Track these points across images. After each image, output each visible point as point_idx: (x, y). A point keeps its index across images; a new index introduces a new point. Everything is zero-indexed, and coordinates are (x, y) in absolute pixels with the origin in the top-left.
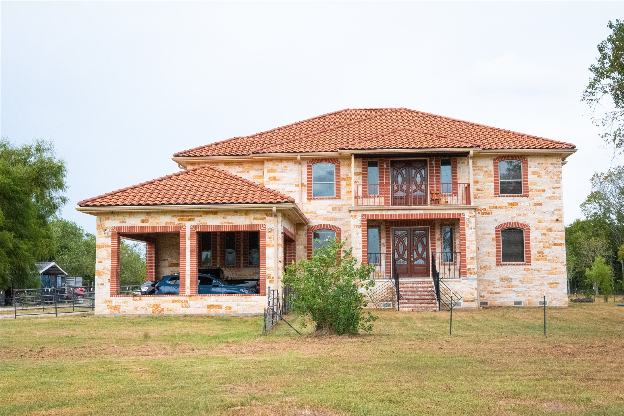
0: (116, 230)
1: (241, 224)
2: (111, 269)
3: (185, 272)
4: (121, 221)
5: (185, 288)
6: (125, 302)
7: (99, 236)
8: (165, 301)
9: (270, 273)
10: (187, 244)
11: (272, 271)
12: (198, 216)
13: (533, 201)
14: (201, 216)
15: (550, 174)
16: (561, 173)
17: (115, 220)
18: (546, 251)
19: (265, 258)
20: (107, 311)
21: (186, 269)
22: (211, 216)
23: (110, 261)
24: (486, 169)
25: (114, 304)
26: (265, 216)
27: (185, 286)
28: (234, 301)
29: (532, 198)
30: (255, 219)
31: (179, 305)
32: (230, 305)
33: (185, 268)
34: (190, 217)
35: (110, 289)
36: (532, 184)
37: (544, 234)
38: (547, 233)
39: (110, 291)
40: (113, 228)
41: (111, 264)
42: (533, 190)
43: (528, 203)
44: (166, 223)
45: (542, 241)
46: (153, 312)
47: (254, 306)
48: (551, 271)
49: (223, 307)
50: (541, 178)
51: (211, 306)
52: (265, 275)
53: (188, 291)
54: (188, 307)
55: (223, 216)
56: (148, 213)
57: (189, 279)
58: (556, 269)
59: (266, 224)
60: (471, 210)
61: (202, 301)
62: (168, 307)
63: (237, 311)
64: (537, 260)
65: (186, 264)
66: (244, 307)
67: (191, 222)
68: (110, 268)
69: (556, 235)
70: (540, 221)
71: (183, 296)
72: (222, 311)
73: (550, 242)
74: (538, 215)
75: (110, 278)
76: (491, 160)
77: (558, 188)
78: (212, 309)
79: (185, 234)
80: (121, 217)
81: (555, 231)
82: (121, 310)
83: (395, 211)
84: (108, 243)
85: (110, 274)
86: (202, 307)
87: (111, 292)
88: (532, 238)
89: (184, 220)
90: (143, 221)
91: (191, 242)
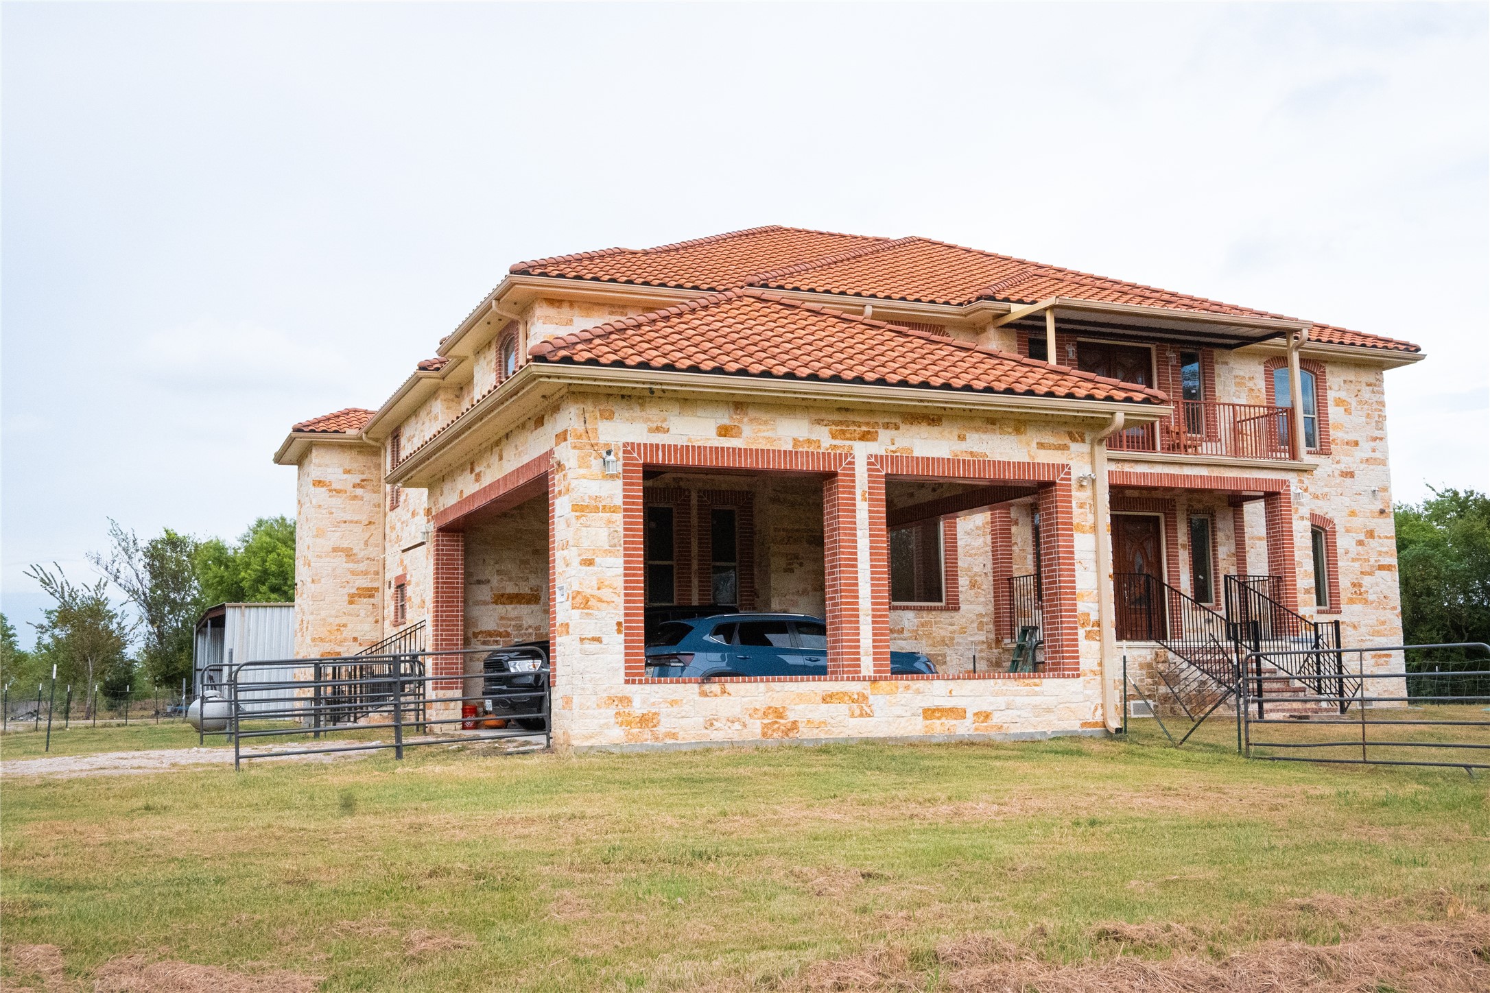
0: (639, 454)
1: (1006, 460)
2: (626, 588)
3: (857, 603)
4: (655, 425)
5: (858, 653)
6: (673, 703)
7: (582, 471)
8: (801, 698)
9: (1086, 610)
10: (858, 514)
11: (1090, 605)
12: (887, 426)
13: (1338, 466)
14: (897, 428)
15: (1366, 406)
16: (1384, 406)
17: (632, 420)
18: (1367, 581)
19: (1073, 564)
20: (615, 735)
21: (861, 594)
22: (924, 430)
23: (620, 561)
24: (1250, 384)
25: (638, 709)
26: (1067, 441)
27: (858, 647)
28: (996, 694)
29: (1337, 458)
30: (1041, 446)
31: (843, 708)
32: (986, 708)
33: (857, 591)
34: (864, 428)
35: (622, 657)
36: (1336, 427)
37: (1360, 543)
38: (1366, 541)
39: (622, 665)
40: (629, 448)
41: (626, 568)
42: (1338, 441)
43: (1329, 470)
44: (796, 442)
45: (1358, 560)
46: (764, 734)
47: (1049, 710)
48: (1376, 628)
49: (969, 715)
50: (1350, 414)
51: (934, 711)
52: (1075, 616)
53: (867, 665)
54: (870, 716)
55: (956, 432)
56: (740, 404)
57: (870, 627)
58: (1383, 623)
59: (1071, 463)
60: (1300, 473)
61: (908, 695)
62: (810, 716)
63: (1006, 726)
64: (1351, 601)
65: (859, 575)
66: (1024, 713)
67: (869, 443)
68: (620, 582)
69: (1382, 545)
70: (1353, 514)
71: (853, 679)
72: (964, 728)
73: (1372, 561)
74: (1347, 499)
75: (622, 619)
76: (1259, 364)
77: (1381, 439)
78: (938, 722)
79: (854, 481)
80: (654, 413)
81: (1380, 537)
82: (661, 730)
83: (1150, 465)
84: (611, 497)
85: (622, 605)
86: (909, 714)
87: (627, 668)
88: (1340, 552)
89: (848, 435)
90: (724, 431)
91: (870, 506)
